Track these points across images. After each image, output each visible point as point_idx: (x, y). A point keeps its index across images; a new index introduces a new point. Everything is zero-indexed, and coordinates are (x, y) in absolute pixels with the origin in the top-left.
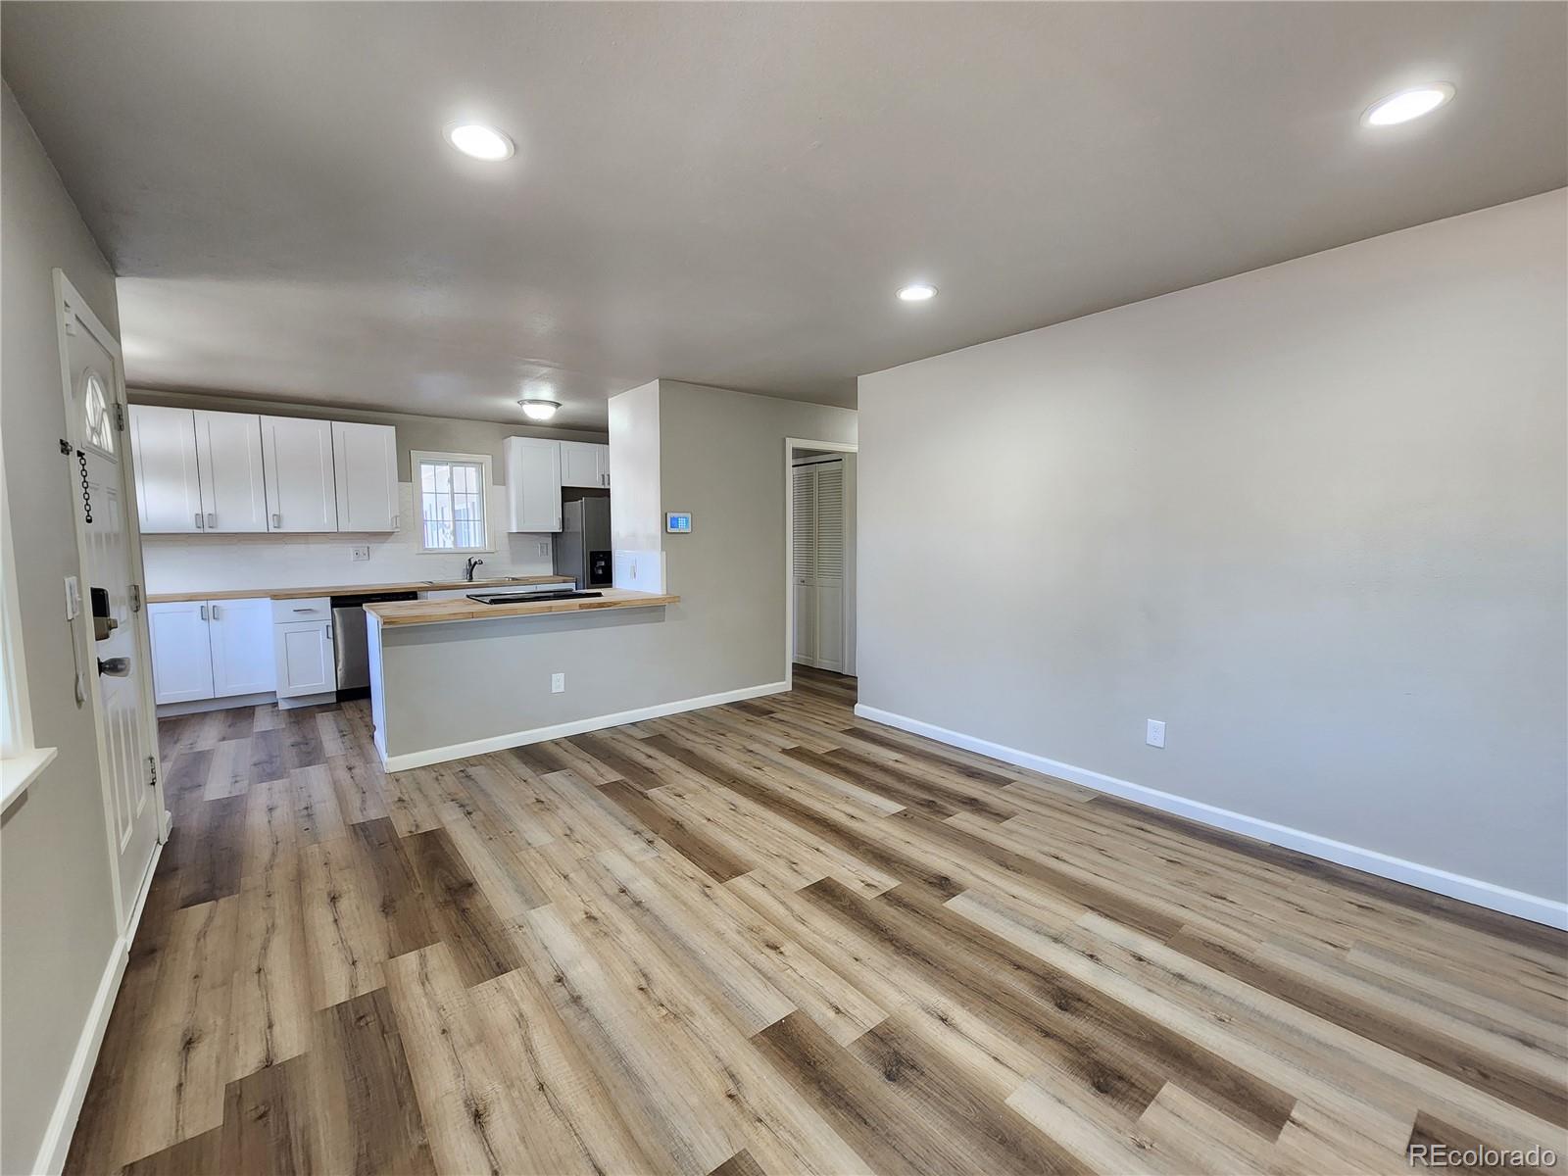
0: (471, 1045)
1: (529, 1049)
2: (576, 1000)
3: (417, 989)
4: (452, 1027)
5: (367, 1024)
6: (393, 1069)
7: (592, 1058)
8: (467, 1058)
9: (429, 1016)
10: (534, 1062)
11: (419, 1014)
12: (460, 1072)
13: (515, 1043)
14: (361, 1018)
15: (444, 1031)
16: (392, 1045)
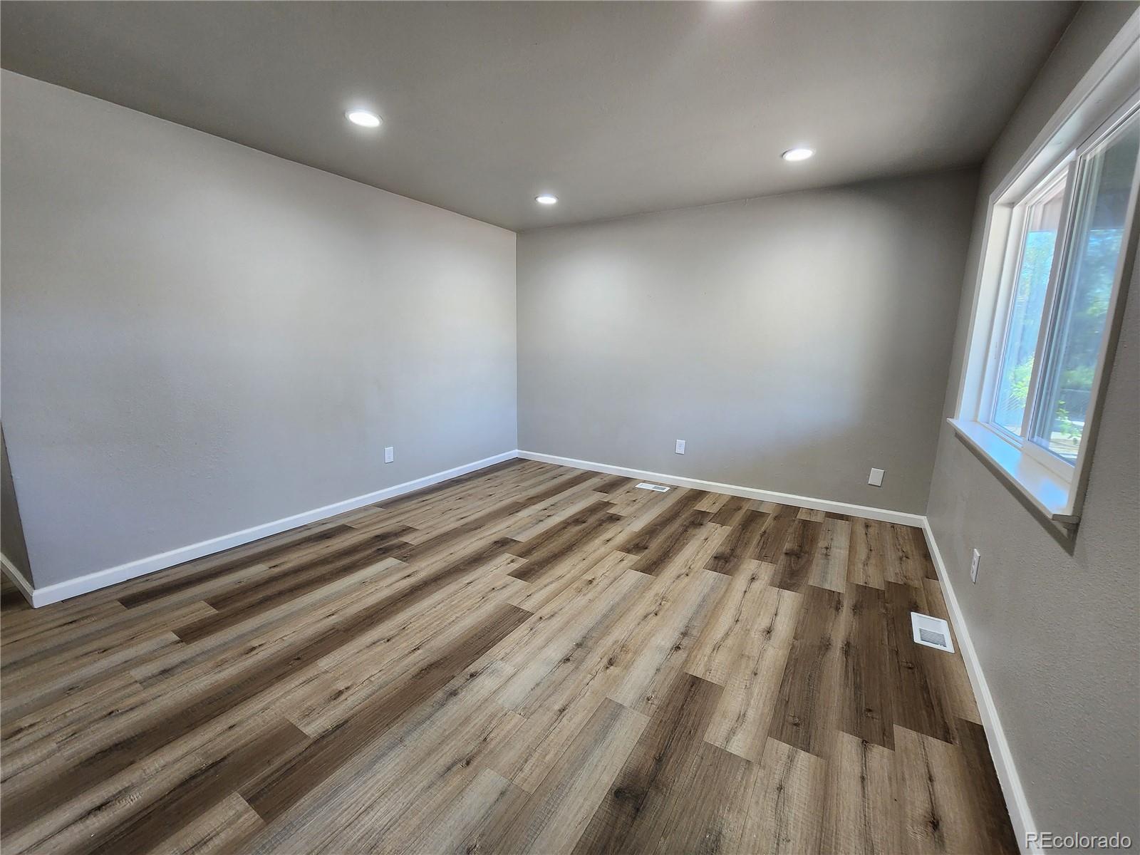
0: (749, 657)
1: (727, 635)
2: (684, 634)
3: (751, 714)
4: (749, 673)
5: (794, 717)
6: (792, 678)
7: (710, 613)
8: (755, 653)
9: (756, 691)
10: (730, 629)
11: (761, 695)
12: (762, 652)
13: (730, 642)
14: (795, 725)
15: (756, 674)
16: (787, 689)
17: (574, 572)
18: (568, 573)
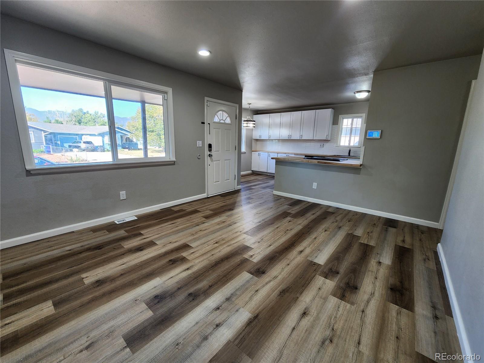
17: (221, 248)
18: (224, 248)
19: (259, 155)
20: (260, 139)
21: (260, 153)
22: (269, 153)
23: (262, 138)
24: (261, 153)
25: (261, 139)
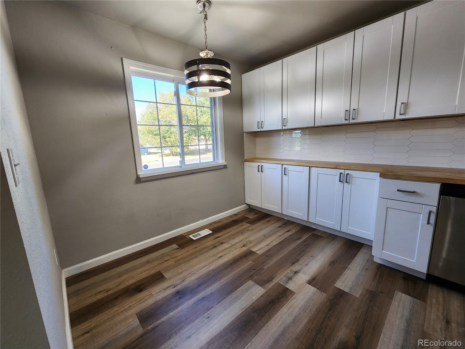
19: (260, 170)
20: (259, 130)
21: (262, 164)
22: (284, 166)
23: (265, 129)
24: (266, 165)
25: (262, 130)
